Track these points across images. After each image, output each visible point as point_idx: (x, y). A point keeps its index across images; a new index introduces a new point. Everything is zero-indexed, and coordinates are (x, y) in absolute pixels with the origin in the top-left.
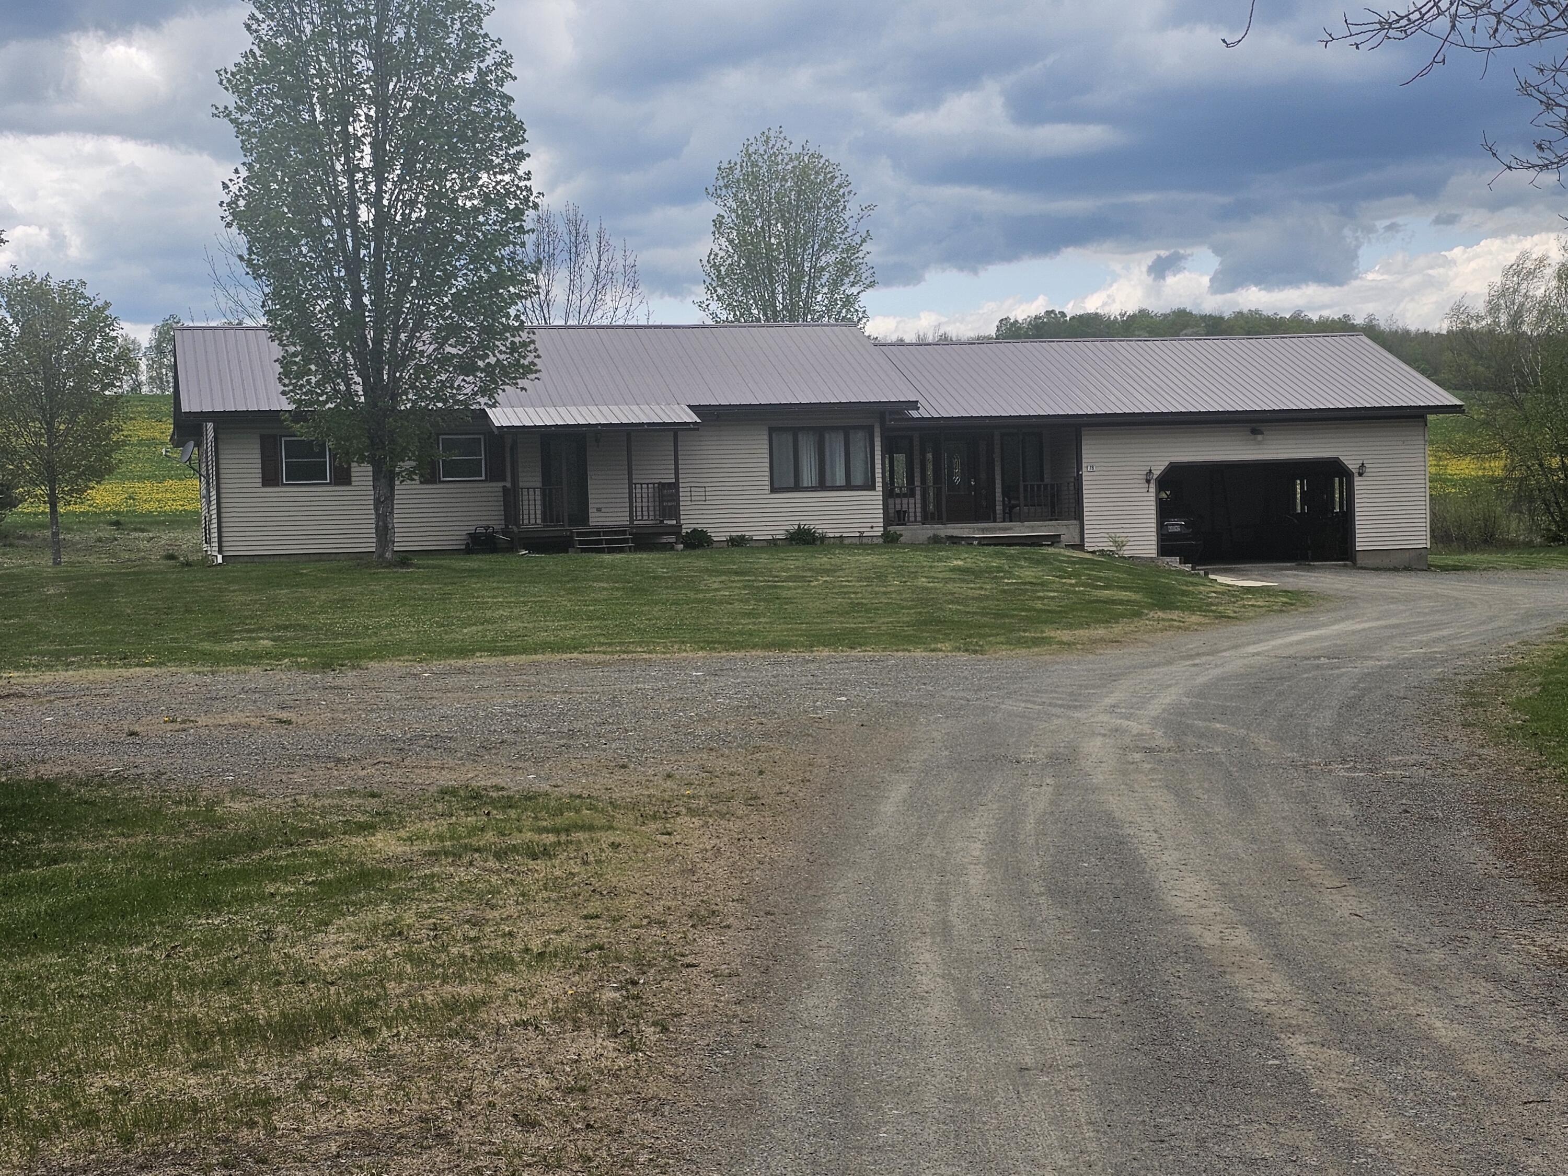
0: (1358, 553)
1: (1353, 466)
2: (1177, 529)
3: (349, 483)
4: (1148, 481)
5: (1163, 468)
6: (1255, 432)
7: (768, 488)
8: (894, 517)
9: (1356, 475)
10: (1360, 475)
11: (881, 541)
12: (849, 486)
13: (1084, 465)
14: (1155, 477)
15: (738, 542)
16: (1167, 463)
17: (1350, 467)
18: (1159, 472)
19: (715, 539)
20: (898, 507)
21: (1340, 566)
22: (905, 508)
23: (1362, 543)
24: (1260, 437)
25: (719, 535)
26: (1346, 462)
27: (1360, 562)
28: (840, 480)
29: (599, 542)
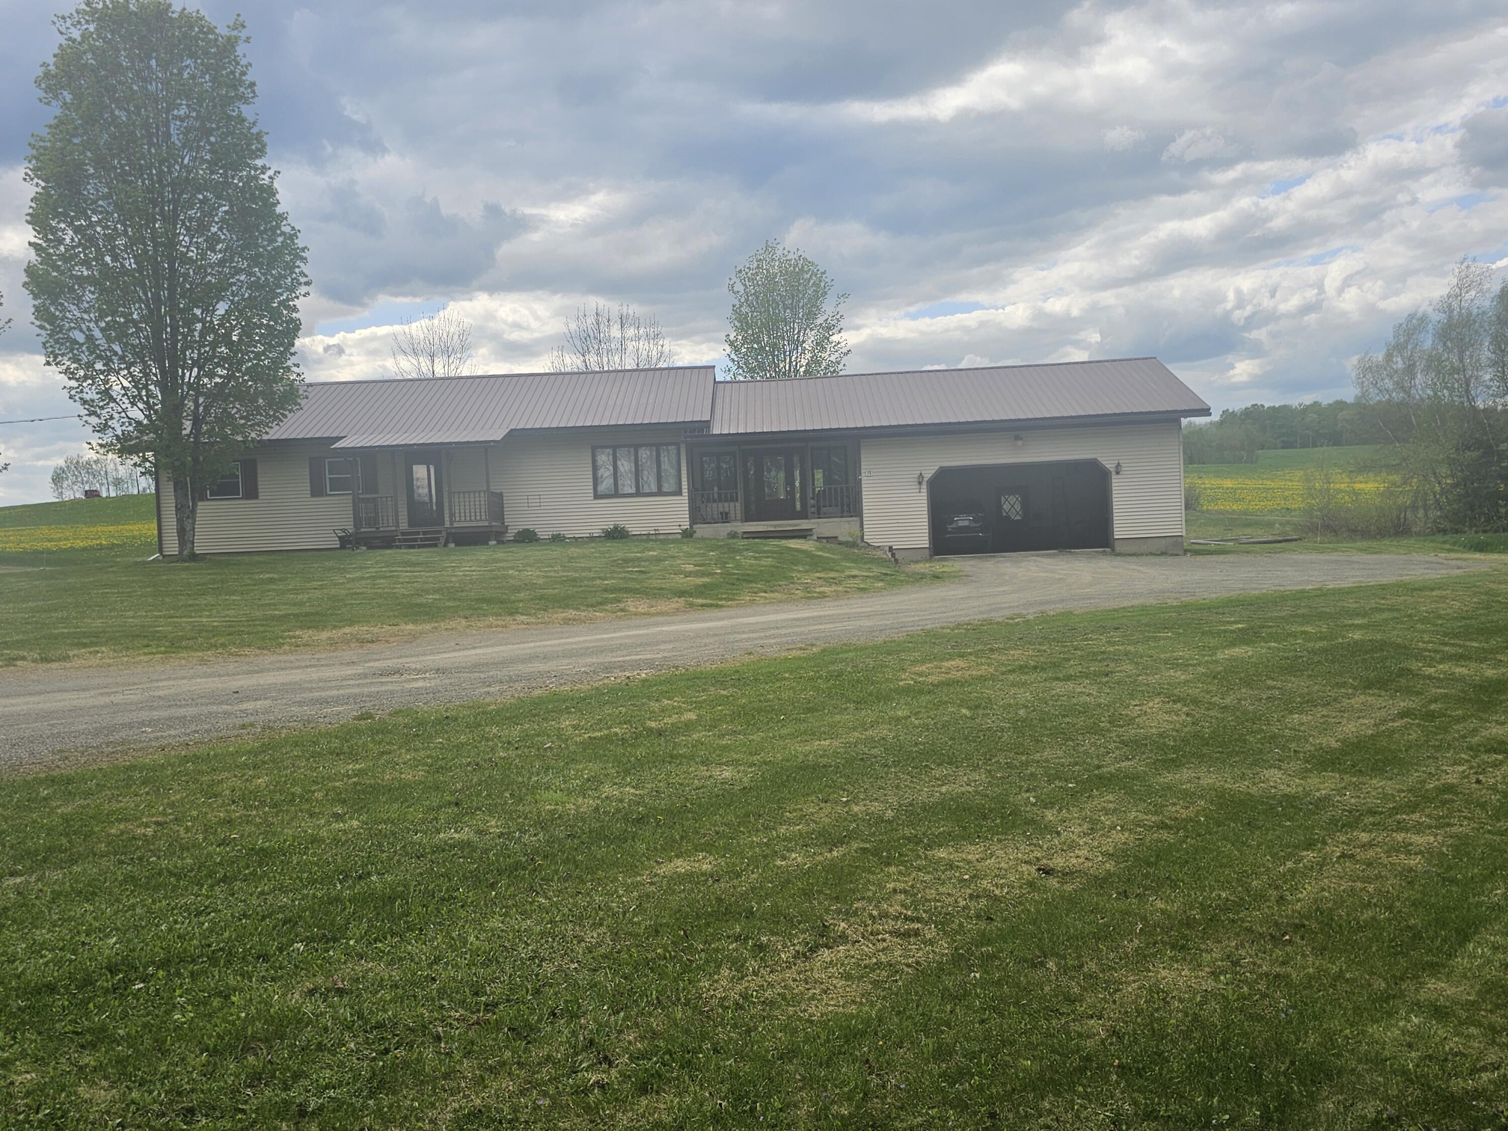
0: (1116, 542)
1: (1110, 465)
2: (966, 523)
3: (256, 497)
4: (920, 483)
5: (933, 472)
6: (1017, 438)
7: (592, 495)
8: (696, 516)
9: (1114, 473)
10: (1118, 473)
11: (679, 536)
12: (660, 493)
13: (863, 471)
14: (926, 479)
15: (557, 539)
16: (937, 468)
17: (1108, 466)
18: (930, 476)
19: (542, 537)
20: (721, 510)
21: (1100, 552)
22: (727, 510)
23: (1119, 532)
24: (1020, 443)
25: (544, 533)
26: (1104, 463)
27: (1118, 549)
28: (654, 488)
29: (415, 540)
